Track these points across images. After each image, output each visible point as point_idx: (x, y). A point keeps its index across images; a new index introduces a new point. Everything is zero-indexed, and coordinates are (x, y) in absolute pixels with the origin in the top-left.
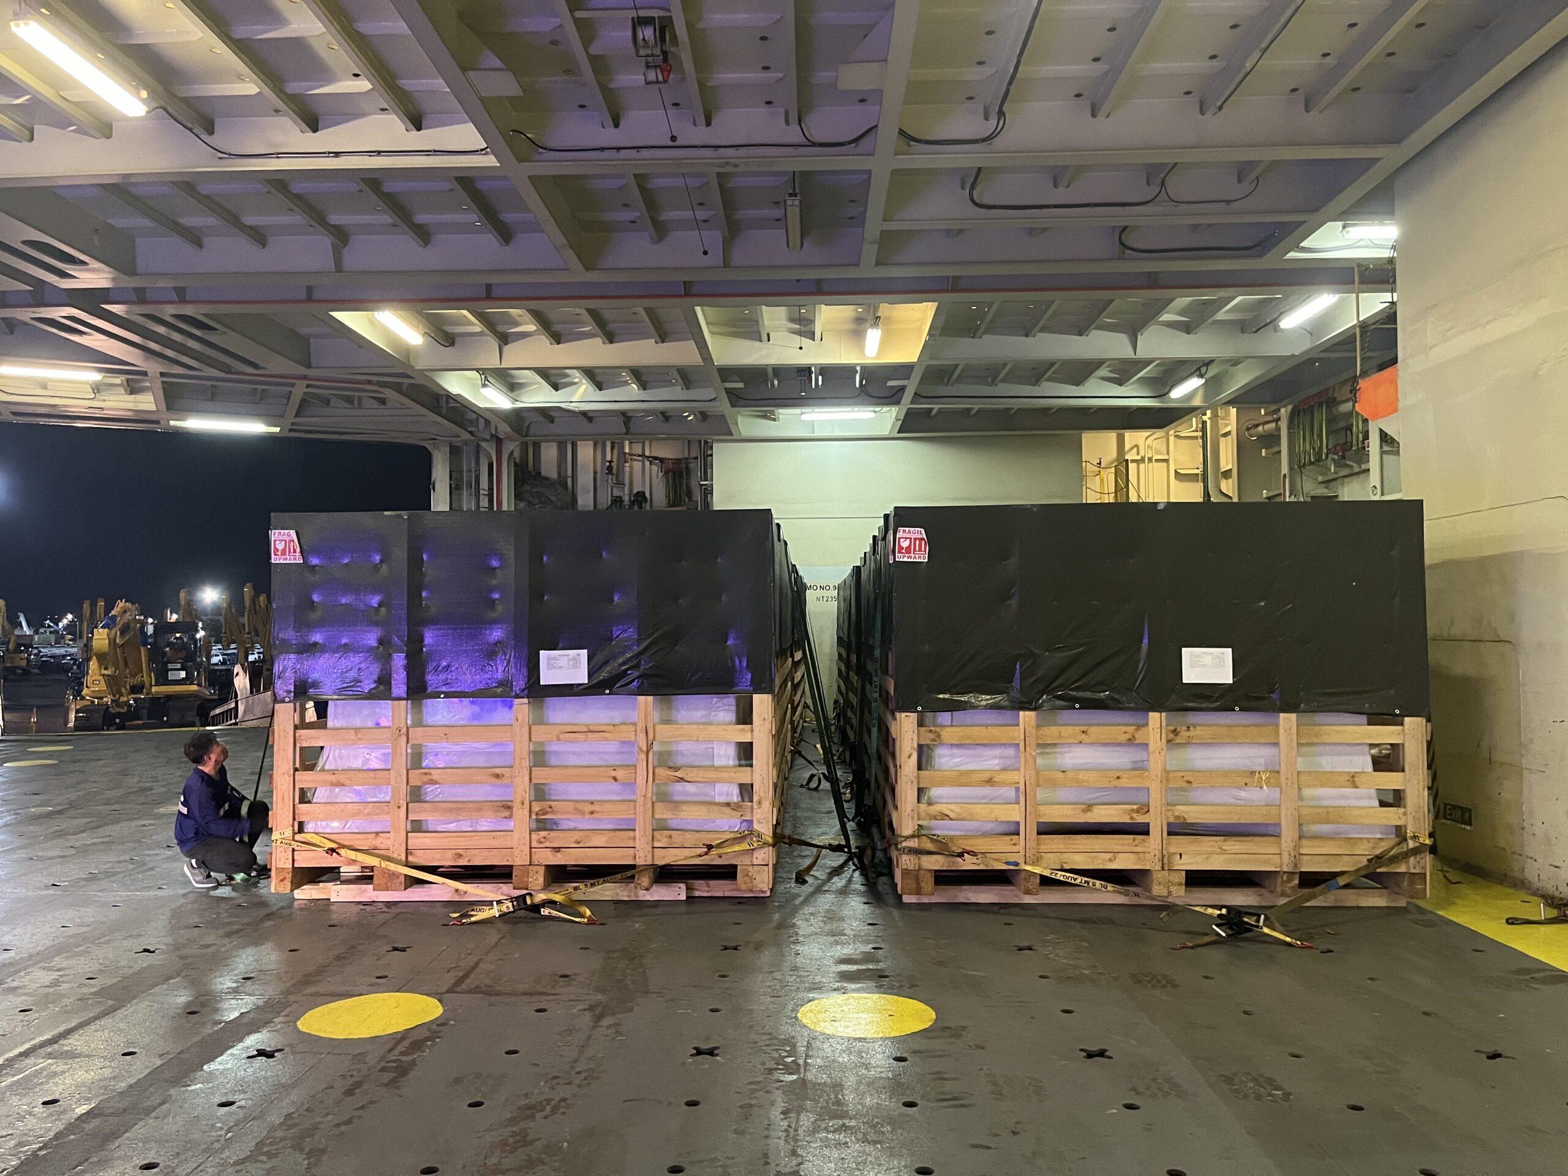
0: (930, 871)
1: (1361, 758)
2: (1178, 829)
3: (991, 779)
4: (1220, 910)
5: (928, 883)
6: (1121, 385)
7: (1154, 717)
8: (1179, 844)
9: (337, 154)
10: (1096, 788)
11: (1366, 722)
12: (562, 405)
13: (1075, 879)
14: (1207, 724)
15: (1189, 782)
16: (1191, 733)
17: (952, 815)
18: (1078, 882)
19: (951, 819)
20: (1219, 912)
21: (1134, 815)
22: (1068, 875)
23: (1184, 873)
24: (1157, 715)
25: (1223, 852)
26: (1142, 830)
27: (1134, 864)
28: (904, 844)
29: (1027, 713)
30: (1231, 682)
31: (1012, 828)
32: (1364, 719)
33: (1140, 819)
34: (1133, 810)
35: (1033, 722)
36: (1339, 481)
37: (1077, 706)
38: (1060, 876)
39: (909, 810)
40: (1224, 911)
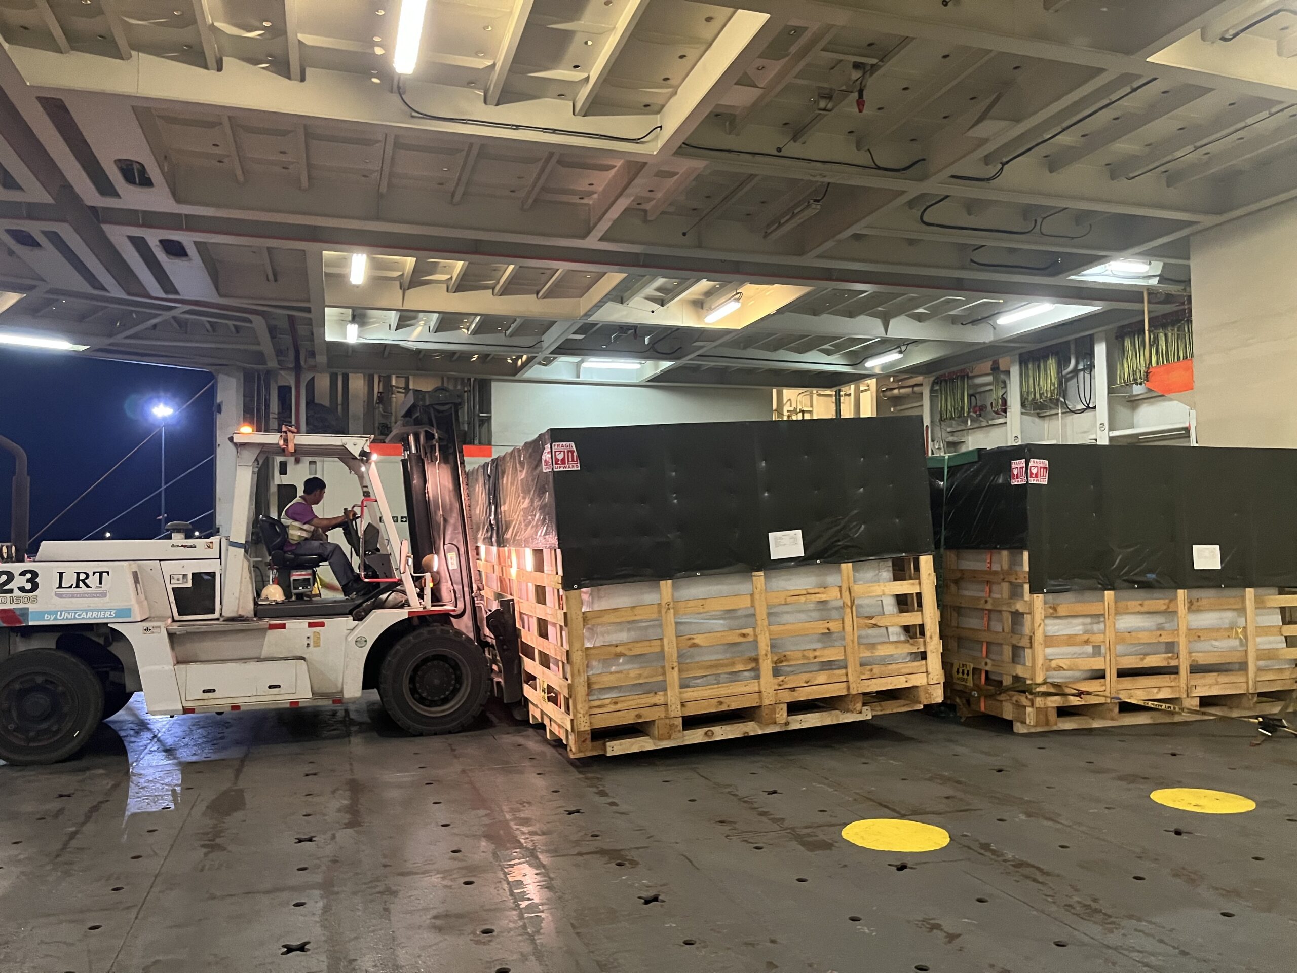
0: (1053, 708)
1: (1276, 616)
2: (1197, 669)
3: (1088, 639)
4: (1257, 719)
5: (1053, 715)
6: (829, 355)
7: (1181, 592)
8: (1197, 679)
9: (518, 127)
10: (1135, 644)
11: (1277, 593)
12: (402, 343)
13: (1161, 706)
14: (1207, 596)
15: (1199, 637)
16: (1199, 603)
17: (1065, 667)
18: (1163, 707)
19: (1064, 670)
20: (1256, 721)
21: (1170, 661)
22: (1156, 703)
23: (1198, 699)
24: (1182, 591)
25: (1217, 683)
26: (1173, 671)
27: (1170, 694)
28: (1038, 690)
29: (1109, 592)
30: (1220, 568)
31: (1100, 674)
32: (1276, 590)
33: (1173, 663)
34: (1169, 658)
35: (1113, 597)
36: (965, 432)
37: (1136, 586)
38: (1150, 704)
39: (1040, 666)
40: (1261, 719)
